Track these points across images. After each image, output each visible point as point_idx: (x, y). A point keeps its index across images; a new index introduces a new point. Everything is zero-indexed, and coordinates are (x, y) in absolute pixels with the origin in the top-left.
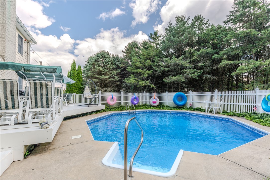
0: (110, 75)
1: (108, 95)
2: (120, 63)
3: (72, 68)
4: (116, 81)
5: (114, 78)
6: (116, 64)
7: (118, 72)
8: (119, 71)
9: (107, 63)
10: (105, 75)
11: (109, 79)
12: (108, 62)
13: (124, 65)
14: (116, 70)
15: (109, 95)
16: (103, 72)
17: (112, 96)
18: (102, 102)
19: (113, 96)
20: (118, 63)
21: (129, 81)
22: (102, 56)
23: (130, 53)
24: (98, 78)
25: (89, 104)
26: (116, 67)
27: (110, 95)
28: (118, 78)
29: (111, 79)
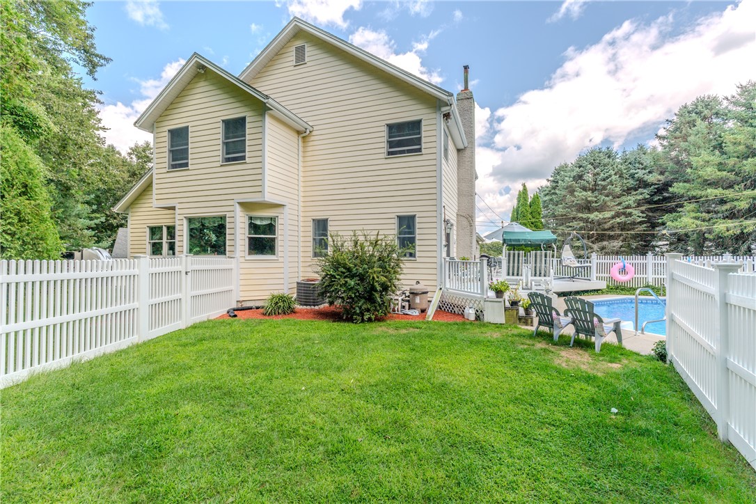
0: (617, 208)
1: (613, 261)
2: (647, 171)
3: (521, 202)
4: (634, 223)
5: (630, 215)
6: (633, 178)
7: (640, 197)
8: (646, 193)
9: (608, 180)
10: (601, 209)
11: (614, 220)
12: (610, 176)
13: (661, 177)
14: (635, 193)
15: (616, 261)
16: (596, 202)
17: (622, 264)
18: (598, 275)
19: (626, 264)
20: (640, 173)
21: (677, 224)
22: (592, 164)
23: (685, 139)
24: (581, 219)
25: (573, 278)
26: (635, 183)
27: (619, 261)
28: (641, 214)
29: (618, 220)
